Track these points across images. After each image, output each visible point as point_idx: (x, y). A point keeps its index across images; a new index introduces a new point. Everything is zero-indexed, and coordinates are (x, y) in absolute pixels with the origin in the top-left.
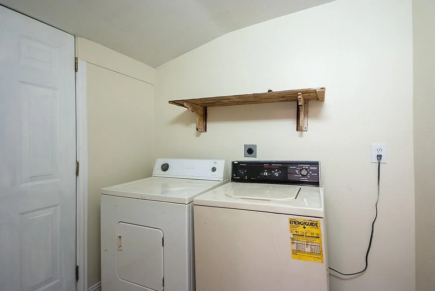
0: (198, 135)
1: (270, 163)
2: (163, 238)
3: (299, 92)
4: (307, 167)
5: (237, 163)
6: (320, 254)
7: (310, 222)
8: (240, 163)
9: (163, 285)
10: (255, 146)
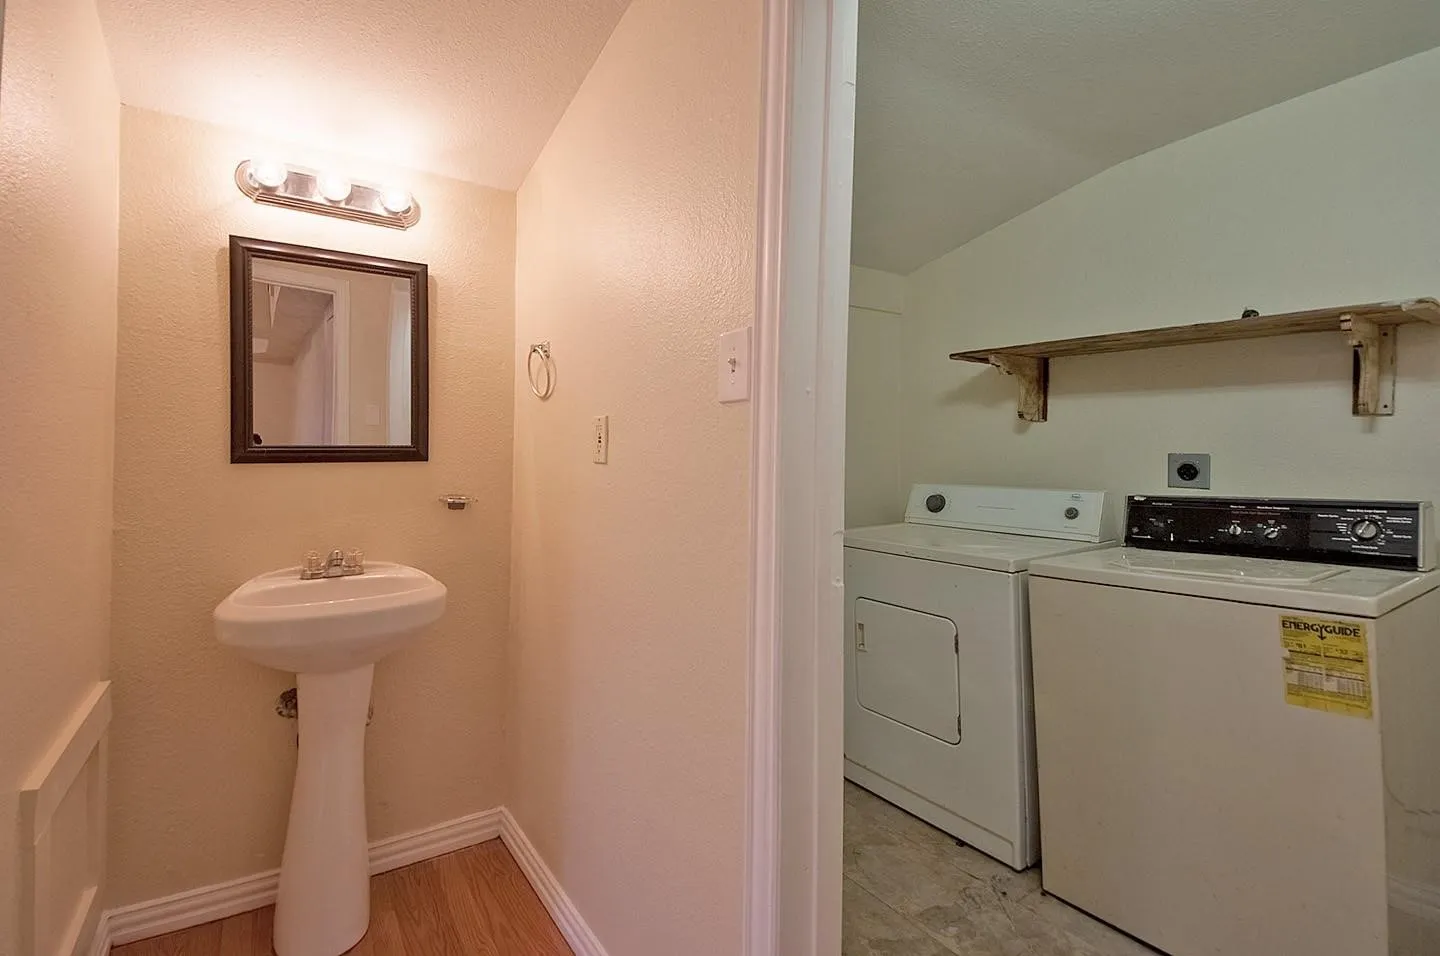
0: (1021, 430)
1: (1251, 504)
2: (957, 636)
3: (1345, 313)
4: (1377, 517)
5: (1143, 499)
6: (1365, 697)
7: (1337, 626)
8: (1149, 499)
9: (960, 731)
10: (1206, 458)
